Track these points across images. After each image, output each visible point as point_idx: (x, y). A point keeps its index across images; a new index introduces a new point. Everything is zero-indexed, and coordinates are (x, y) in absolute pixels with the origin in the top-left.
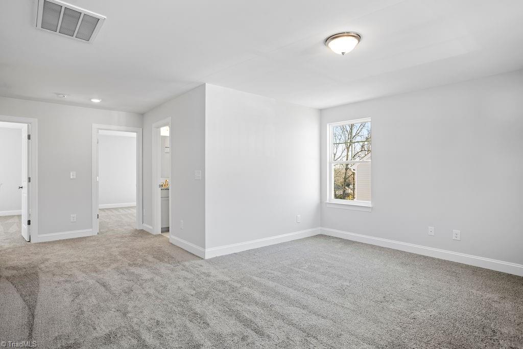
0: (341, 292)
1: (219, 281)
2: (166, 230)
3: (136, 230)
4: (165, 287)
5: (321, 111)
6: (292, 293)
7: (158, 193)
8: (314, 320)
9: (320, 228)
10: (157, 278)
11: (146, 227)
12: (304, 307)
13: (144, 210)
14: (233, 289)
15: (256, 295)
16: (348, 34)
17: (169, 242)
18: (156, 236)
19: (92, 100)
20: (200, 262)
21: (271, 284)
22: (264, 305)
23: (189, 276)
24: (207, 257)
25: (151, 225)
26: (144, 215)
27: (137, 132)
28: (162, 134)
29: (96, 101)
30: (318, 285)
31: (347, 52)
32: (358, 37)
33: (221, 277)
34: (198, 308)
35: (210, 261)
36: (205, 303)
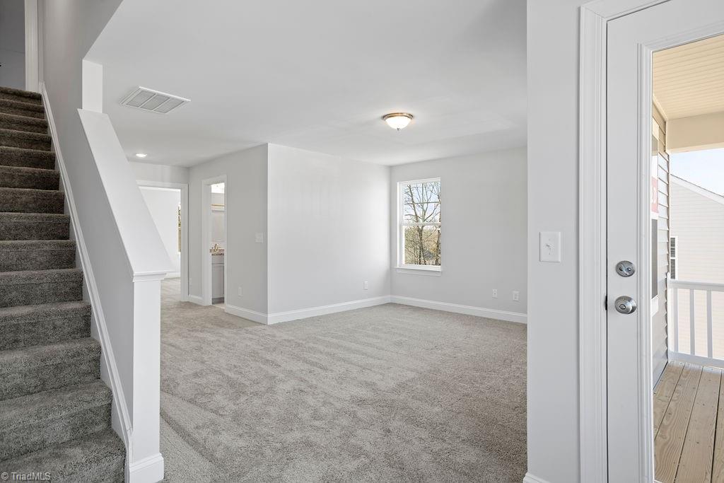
0: (399, 344)
1: (285, 340)
2: (221, 300)
3: (181, 302)
4: (233, 345)
5: (391, 168)
6: (354, 346)
7: (208, 260)
8: (371, 361)
9: (390, 296)
10: (222, 339)
11: (194, 298)
12: (363, 354)
13: (190, 279)
14: (299, 345)
15: (321, 348)
16: (402, 114)
17: (224, 312)
18: (207, 307)
19: (138, 155)
20: (263, 327)
21: (334, 340)
22: (328, 354)
23: (254, 337)
24: (270, 323)
25: (201, 296)
26: (190, 283)
27: (181, 189)
28: (213, 192)
29: (141, 156)
30: (379, 341)
31: (401, 127)
32: (411, 116)
33: (286, 337)
34: (269, 357)
35: (273, 326)
36: (274, 354)
